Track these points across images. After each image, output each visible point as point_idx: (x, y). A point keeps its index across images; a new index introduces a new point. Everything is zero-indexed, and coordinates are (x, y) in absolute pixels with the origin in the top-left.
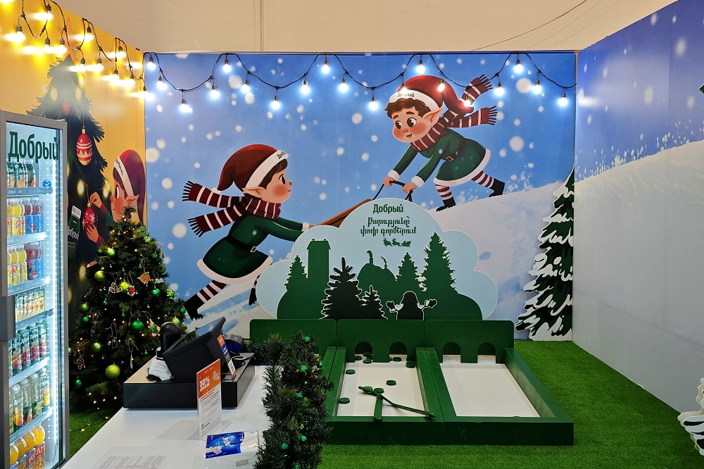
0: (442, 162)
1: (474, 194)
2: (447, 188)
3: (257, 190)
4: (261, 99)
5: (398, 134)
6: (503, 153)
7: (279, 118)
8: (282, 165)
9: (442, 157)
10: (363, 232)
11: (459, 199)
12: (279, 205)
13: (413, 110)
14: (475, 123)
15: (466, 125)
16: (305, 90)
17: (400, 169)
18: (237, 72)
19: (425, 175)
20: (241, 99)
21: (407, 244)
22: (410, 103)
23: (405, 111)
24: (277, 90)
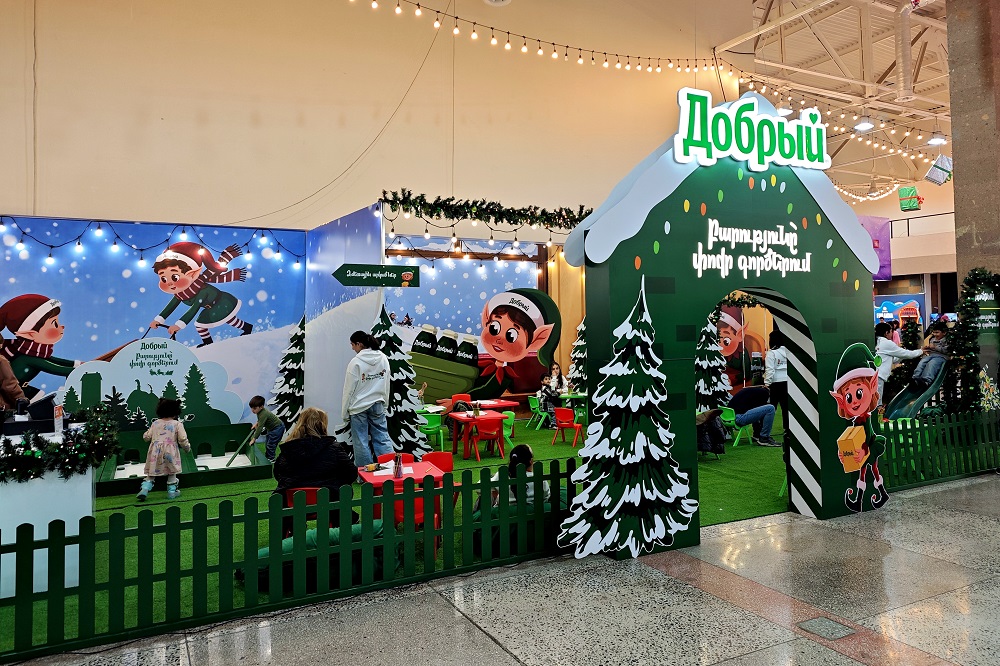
0: (202, 309)
1: (228, 334)
2: (206, 330)
3: (30, 334)
4: (35, 256)
5: (164, 287)
6: (251, 303)
7: (52, 272)
8: (56, 311)
9: (201, 305)
10: (132, 365)
11: (216, 338)
12: (51, 346)
13: (177, 268)
14: (229, 280)
15: (221, 280)
16: (79, 249)
17: (165, 315)
18: (13, 232)
19: (187, 319)
20: (15, 256)
21: (170, 373)
22: (174, 263)
23: (170, 268)
24: (51, 249)
